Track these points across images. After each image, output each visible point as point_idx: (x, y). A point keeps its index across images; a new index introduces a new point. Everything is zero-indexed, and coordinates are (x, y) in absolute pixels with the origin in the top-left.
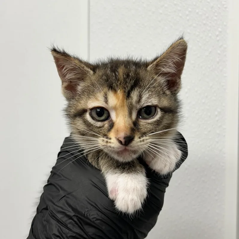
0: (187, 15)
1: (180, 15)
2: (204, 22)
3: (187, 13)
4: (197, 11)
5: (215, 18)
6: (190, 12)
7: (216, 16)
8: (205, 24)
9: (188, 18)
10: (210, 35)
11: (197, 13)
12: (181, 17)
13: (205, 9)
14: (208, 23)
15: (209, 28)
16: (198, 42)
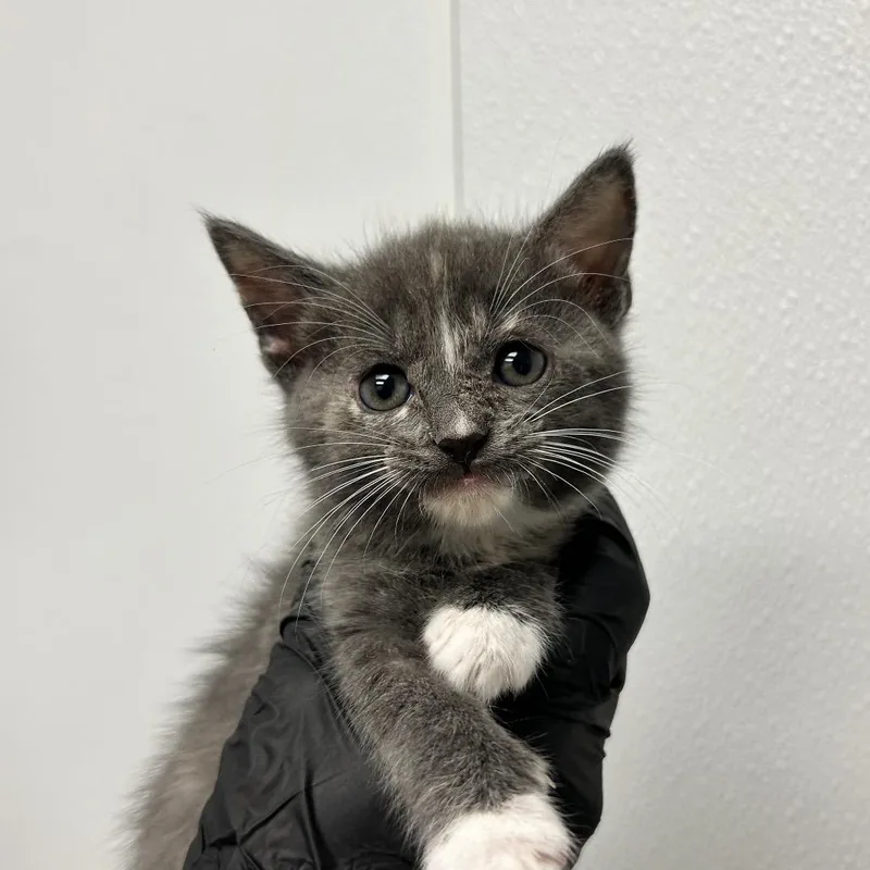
0: (780, 50)
1: (757, 50)
2: (840, 67)
4: (814, 32)
6: (791, 37)
8: (841, 75)
9: (783, 59)
10: (861, 109)
11: (816, 39)
12: (758, 58)
13: (842, 22)
14: (851, 68)
15: (856, 87)
16: (822, 136)
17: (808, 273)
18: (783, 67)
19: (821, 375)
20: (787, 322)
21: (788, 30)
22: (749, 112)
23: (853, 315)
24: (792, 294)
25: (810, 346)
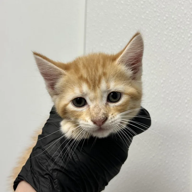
0: (165, 20)
1: (159, 20)
2: (179, 26)
3: (165, 18)
4: (173, 17)
5: (188, 23)
6: (167, 17)
7: (189, 21)
8: (179, 28)
9: (165, 22)
10: (183, 36)
11: (173, 19)
12: (159, 21)
13: (179, 15)
14: (181, 26)
15: (182, 31)
16: (173, 42)
17: (168, 74)
18: (165, 24)
19: (170, 99)
20: (162, 85)
21: (167, 15)
22: (156, 35)
23: (178, 85)
24: (164, 79)
25: (168, 92)
